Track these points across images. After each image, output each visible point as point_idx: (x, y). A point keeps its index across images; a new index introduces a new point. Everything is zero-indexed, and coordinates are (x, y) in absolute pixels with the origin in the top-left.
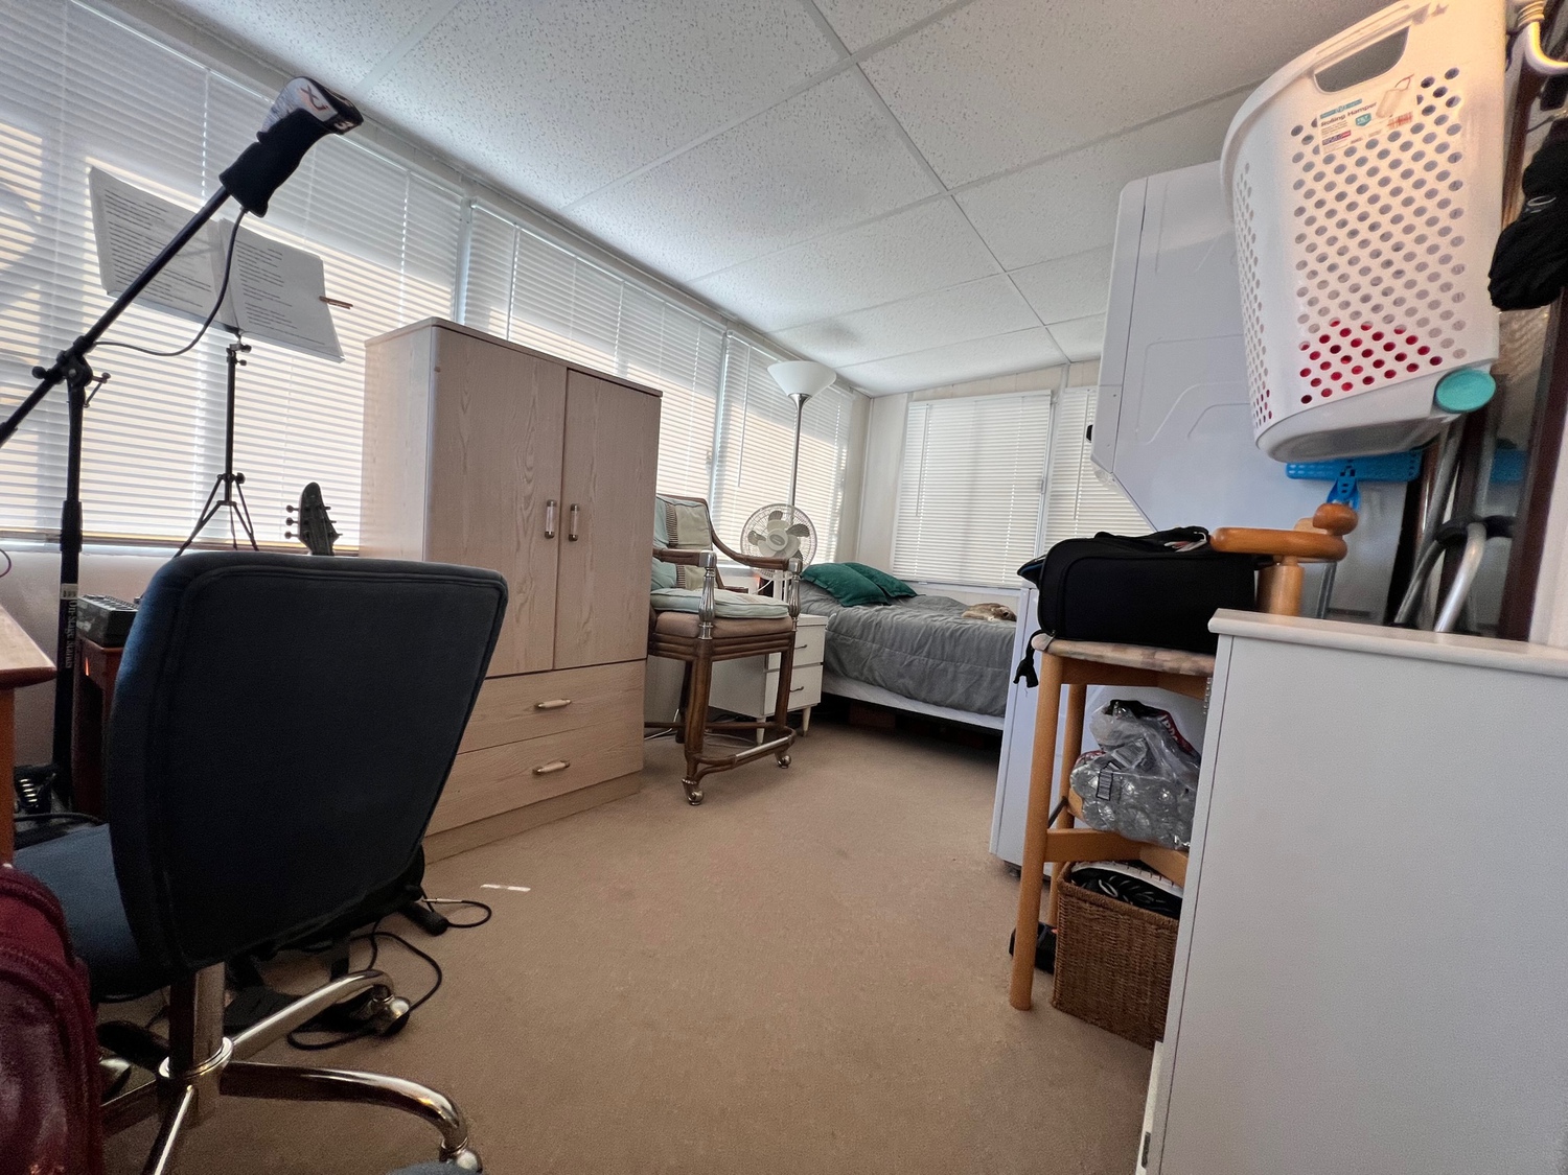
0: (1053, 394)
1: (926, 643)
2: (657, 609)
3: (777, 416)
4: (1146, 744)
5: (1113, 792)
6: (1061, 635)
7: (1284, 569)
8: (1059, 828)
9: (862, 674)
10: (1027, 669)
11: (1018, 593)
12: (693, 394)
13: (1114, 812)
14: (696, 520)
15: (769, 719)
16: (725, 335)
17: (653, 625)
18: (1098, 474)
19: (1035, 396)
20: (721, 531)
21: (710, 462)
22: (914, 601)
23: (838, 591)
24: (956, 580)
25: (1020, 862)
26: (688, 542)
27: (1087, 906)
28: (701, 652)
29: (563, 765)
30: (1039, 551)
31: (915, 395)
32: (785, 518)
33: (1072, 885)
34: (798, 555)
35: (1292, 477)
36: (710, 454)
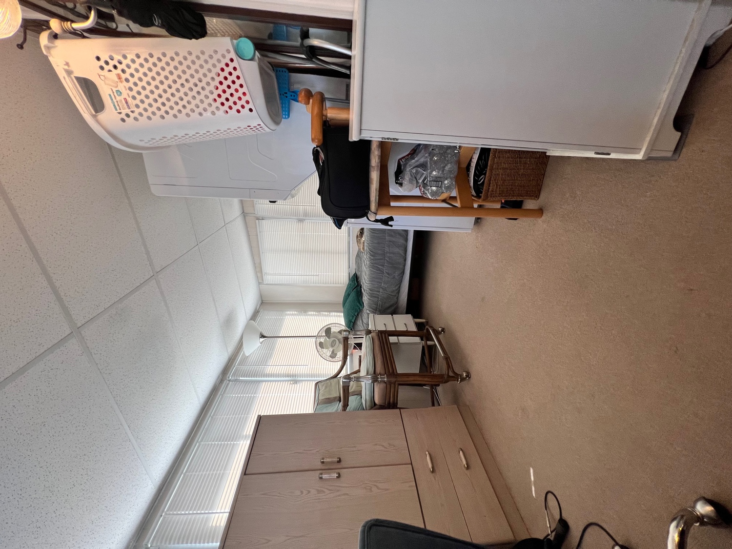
0: (258, 219)
1: (378, 268)
2: (374, 406)
3: (271, 349)
4: (414, 168)
5: (437, 181)
6: (368, 207)
7: (329, 115)
8: (457, 202)
9: (395, 296)
10: (385, 222)
11: (351, 228)
12: (260, 395)
13: (447, 179)
14: (326, 387)
15: (422, 339)
16: (229, 381)
17: (382, 407)
18: (293, 197)
19: (259, 226)
20: (331, 373)
21: (296, 382)
22: (358, 274)
23: (356, 311)
24: (347, 256)
25: (473, 219)
26: (337, 391)
27: (491, 188)
28: (393, 380)
29: (461, 452)
30: (329, 220)
31: (260, 281)
32: (322, 340)
33: (482, 195)
34: (340, 332)
35: (289, 116)
36: (292, 383)
